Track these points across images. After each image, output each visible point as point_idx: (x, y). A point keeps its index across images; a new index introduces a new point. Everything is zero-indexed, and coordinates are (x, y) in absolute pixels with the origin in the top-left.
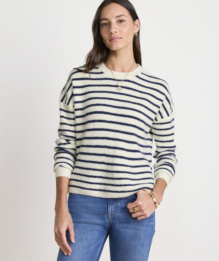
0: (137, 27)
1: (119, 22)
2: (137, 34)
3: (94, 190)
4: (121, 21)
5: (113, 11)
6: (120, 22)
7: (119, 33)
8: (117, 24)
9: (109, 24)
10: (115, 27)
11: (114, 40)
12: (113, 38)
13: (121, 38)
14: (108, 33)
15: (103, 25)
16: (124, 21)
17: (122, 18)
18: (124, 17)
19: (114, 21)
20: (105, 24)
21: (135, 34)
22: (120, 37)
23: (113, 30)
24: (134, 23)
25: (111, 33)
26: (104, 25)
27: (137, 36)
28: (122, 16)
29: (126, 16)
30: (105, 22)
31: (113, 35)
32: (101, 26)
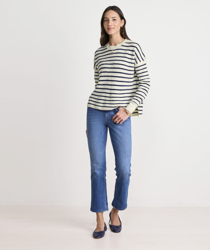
0: (123, 23)
1: (113, 20)
3: (100, 106)
4: (115, 20)
5: (111, 14)
7: (113, 26)
9: (108, 20)
10: (111, 23)
11: (110, 29)
13: (114, 28)
14: (107, 25)
15: (105, 21)
17: (115, 18)
18: (116, 18)
19: (111, 20)
20: (106, 20)
24: (121, 21)
25: (109, 25)
29: (117, 18)
30: (106, 19)
31: (110, 27)
32: (104, 21)
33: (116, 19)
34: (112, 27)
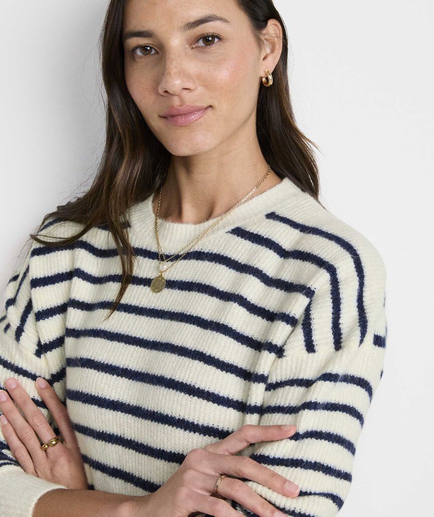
0: (272, 51)
1: (198, 41)
2: (270, 77)
4: (208, 40)
6: (201, 43)
7: (200, 90)
8: (190, 52)
9: (159, 51)
10: (184, 69)
11: (181, 120)
12: (174, 112)
13: (211, 106)
14: (155, 90)
15: (134, 52)
16: (220, 39)
17: (209, 28)
18: (217, 24)
19: (176, 42)
20: (144, 48)
21: (264, 80)
22: (205, 105)
23: (175, 83)
25: (166, 92)
26: (139, 52)
27: (271, 83)
28: (212, 23)
30: (142, 41)
31: (176, 101)
32: (128, 58)
33: (222, 34)
34: (196, 97)
